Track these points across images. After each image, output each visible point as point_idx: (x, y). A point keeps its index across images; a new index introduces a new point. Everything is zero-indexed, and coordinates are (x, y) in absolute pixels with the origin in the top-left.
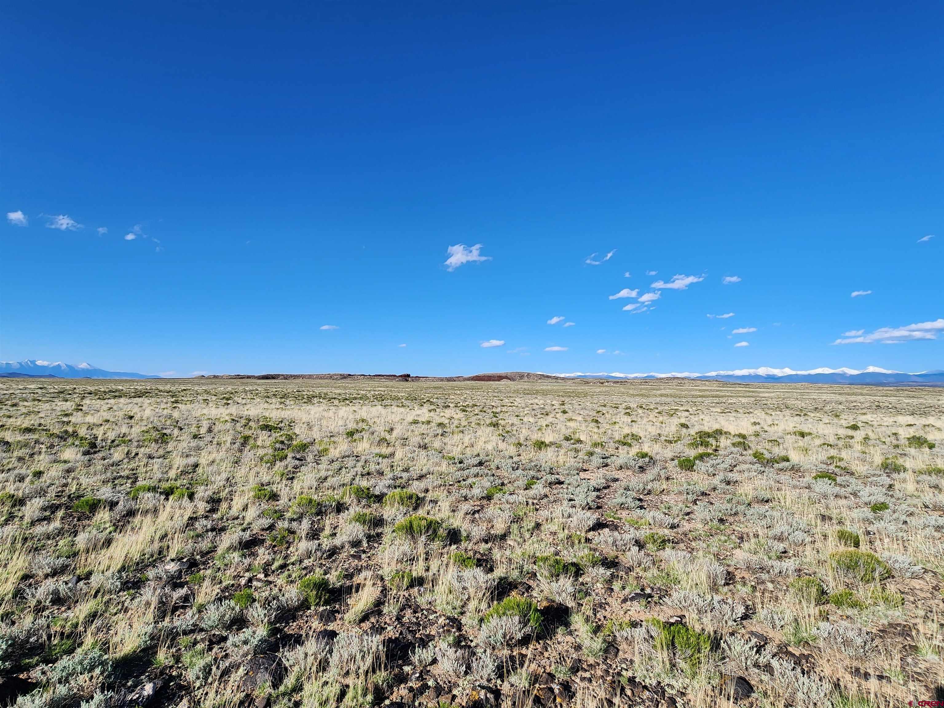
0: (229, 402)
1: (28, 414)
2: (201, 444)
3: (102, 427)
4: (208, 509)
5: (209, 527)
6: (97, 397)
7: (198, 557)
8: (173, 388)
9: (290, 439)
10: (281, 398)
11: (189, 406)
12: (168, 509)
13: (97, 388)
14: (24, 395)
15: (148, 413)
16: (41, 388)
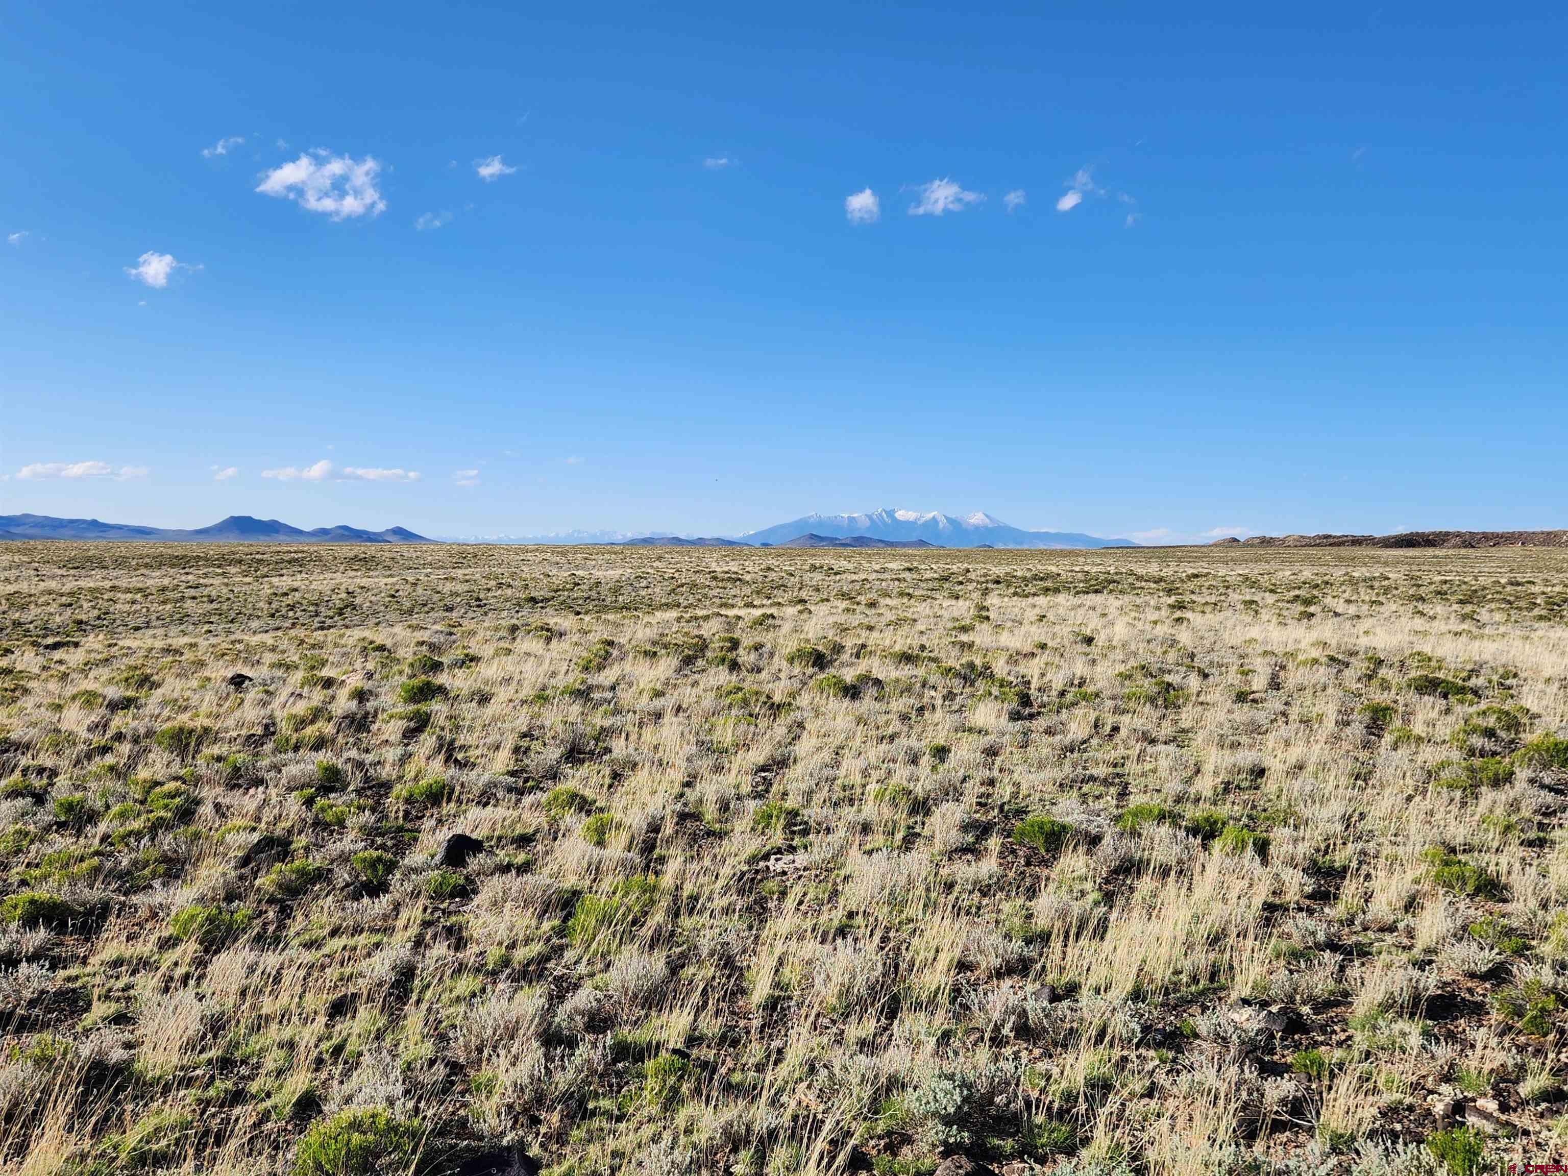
0: (1312, 609)
1: (898, 623)
2: (1261, 717)
3: (1036, 660)
4: (1308, 889)
5: (1321, 937)
6: (1012, 590)
7: (1306, 1010)
8: (1167, 572)
9: (1514, 725)
10: (1461, 602)
11: (1212, 618)
12: (1212, 872)
13: (1008, 570)
14: (884, 584)
15: (1120, 630)
16: (910, 570)
